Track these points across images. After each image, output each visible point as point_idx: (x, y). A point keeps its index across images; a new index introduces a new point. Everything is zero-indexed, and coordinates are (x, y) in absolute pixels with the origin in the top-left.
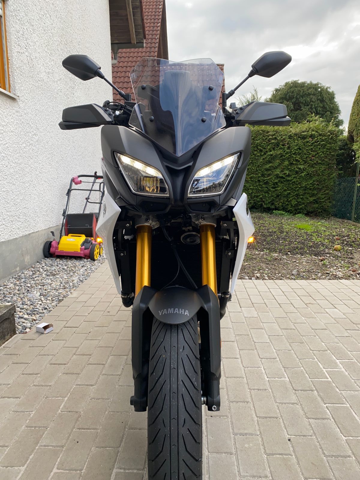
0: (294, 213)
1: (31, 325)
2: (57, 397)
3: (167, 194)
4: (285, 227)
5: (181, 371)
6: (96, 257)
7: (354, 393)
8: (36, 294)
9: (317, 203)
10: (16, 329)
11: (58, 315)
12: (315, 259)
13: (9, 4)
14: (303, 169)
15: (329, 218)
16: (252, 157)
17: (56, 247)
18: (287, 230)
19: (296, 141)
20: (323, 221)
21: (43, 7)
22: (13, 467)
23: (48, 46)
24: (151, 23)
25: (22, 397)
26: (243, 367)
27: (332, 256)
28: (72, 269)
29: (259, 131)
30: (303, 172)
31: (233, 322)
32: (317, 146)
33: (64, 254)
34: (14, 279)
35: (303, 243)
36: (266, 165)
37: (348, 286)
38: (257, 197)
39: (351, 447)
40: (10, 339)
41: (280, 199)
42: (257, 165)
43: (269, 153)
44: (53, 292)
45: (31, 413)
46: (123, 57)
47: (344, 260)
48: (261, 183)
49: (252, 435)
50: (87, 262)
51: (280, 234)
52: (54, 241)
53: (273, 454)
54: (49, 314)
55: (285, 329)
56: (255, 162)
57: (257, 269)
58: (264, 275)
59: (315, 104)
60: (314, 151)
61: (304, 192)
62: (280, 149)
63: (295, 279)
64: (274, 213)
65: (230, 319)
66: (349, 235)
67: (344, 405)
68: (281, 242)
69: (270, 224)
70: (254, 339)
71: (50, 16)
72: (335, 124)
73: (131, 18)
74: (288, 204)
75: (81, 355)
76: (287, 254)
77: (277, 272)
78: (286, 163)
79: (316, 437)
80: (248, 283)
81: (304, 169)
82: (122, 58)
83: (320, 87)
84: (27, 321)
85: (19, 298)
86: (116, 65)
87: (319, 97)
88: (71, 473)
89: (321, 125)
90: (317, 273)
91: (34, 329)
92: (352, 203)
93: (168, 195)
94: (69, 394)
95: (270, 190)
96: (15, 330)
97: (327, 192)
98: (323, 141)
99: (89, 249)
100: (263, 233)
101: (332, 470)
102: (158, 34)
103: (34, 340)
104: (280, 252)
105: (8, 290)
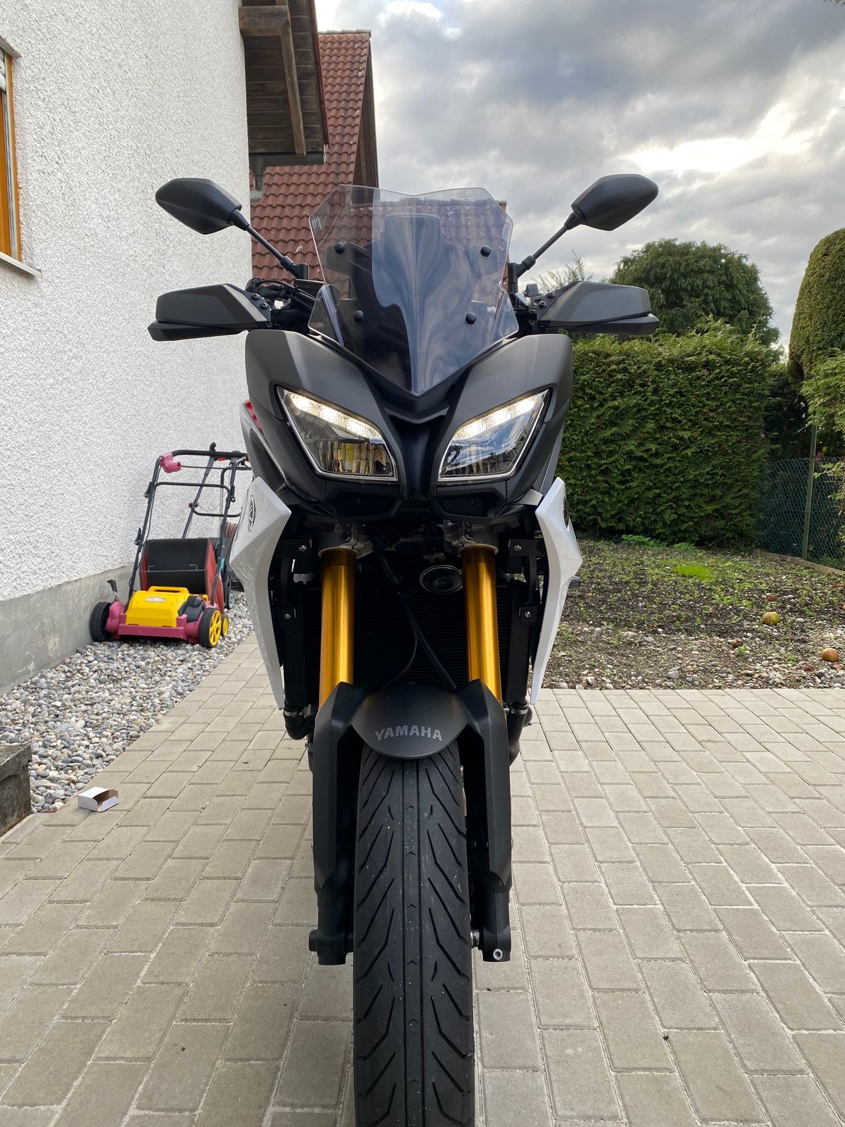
0: (670, 540)
1: (67, 793)
2: (133, 952)
3: (393, 476)
4: (651, 571)
5: (427, 858)
6: (214, 641)
7: (811, 936)
8: (76, 723)
9: (723, 518)
10: (32, 803)
11: (128, 770)
12: (719, 644)
13: (22, 64)
14: (689, 438)
15: (750, 553)
16: (572, 412)
17: (120, 616)
18: (655, 579)
19: (673, 377)
20: (737, 559)
21: (98, 73)
22: (35, 1105)
23: (107, 158)
24: (338, 110)
25: (51, 952)
26: (560, 880)
27: (759, 637)
28: (159, 666)
29: (586, 354)
30: (688, 447)
31: (533, 784)
32: (721, 387)
33: (140, 633)
34: (22, 691)
35: (692, 608)
36: (603, 431)
37: (795, 703)
38: (585, 503)
39: (806, 1052)
40: (18, 826)
41: (637, 509)
42: (583, 430)
43: (611, 404)
44: (114, 717)
45: (72, 987)
46: (276, 184)
47: (787, 646)
48: (593, 472)
49: (581, 1027)
50: (194, 650)
51: (638, 586)
52: (116, 603)
53: (630, 1070)
54: (107, 769)
55: (654, 797)
56: (580, 425)
57: (587, 666)
58: (604, 678)
59: (713, 292)
60: (713, 398)
61: (692, 492)
62: (635, 394)
63: (674, 689)
64: (623, 539)
65: (528, 775)
66: (797, 590)
67: (789, 961)
68: (640, 604)
69: (615, 565)
70: (584, 820)
71: (114, 93)
72: (761, 338)
73: (295, 98)
74: (655, 521)
75: (186, 858)
76: (655, 632)
77: (632, 673)
78: (651, 425)
79: (727, 1031)
80: (566, 696)
81: (692, 441)
82: (274, 187)
83: (725, 256)
84: (55, 785)
85: (36, 733)
86: (258, 203)
87: (724, 278)
88: (170, 1117)
89: (729, 340)
90: (724, 675)
91: (73, 802)
92: (804, 517)
93: (394, 479)
94: (160, 945)
95: (613, 488)
96: (30, 804)
97: (745, 491)
98: (733, 375)
99: (197, 620)
100: (599, 584)
101: (762, 1101)
102: (356, 134)
103: (74, 826)
104: (638, 628)
105: (10, 714)
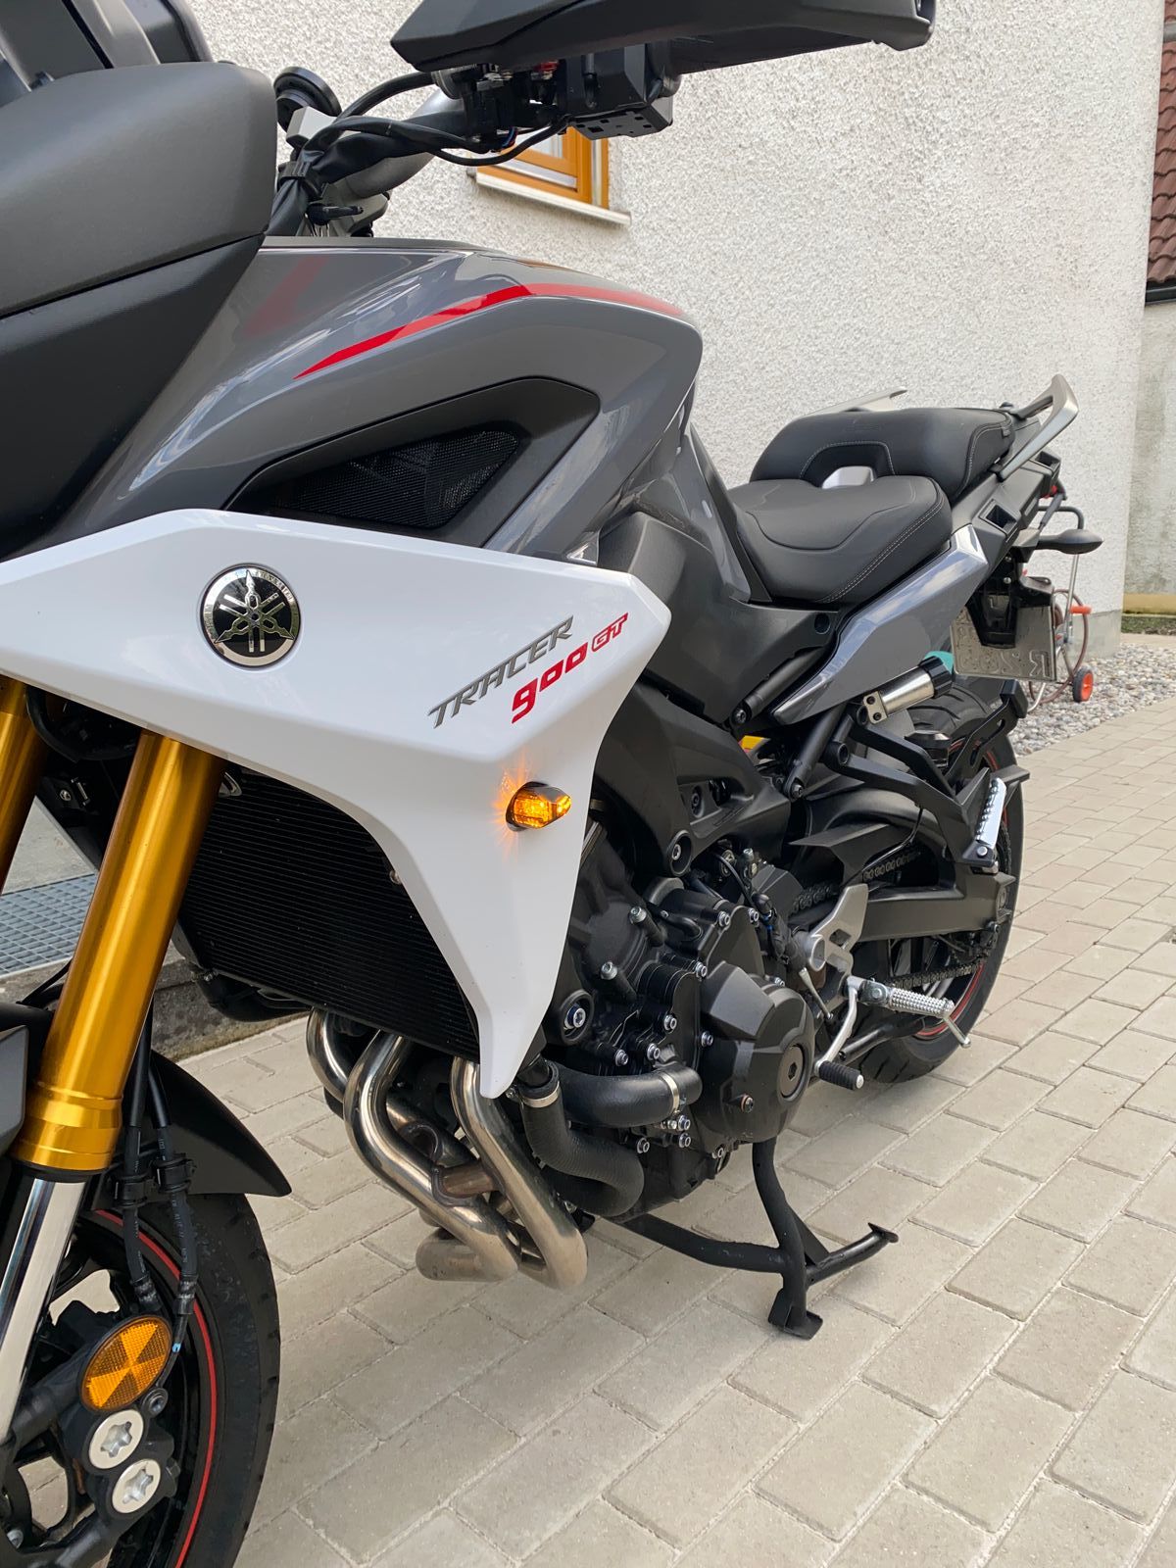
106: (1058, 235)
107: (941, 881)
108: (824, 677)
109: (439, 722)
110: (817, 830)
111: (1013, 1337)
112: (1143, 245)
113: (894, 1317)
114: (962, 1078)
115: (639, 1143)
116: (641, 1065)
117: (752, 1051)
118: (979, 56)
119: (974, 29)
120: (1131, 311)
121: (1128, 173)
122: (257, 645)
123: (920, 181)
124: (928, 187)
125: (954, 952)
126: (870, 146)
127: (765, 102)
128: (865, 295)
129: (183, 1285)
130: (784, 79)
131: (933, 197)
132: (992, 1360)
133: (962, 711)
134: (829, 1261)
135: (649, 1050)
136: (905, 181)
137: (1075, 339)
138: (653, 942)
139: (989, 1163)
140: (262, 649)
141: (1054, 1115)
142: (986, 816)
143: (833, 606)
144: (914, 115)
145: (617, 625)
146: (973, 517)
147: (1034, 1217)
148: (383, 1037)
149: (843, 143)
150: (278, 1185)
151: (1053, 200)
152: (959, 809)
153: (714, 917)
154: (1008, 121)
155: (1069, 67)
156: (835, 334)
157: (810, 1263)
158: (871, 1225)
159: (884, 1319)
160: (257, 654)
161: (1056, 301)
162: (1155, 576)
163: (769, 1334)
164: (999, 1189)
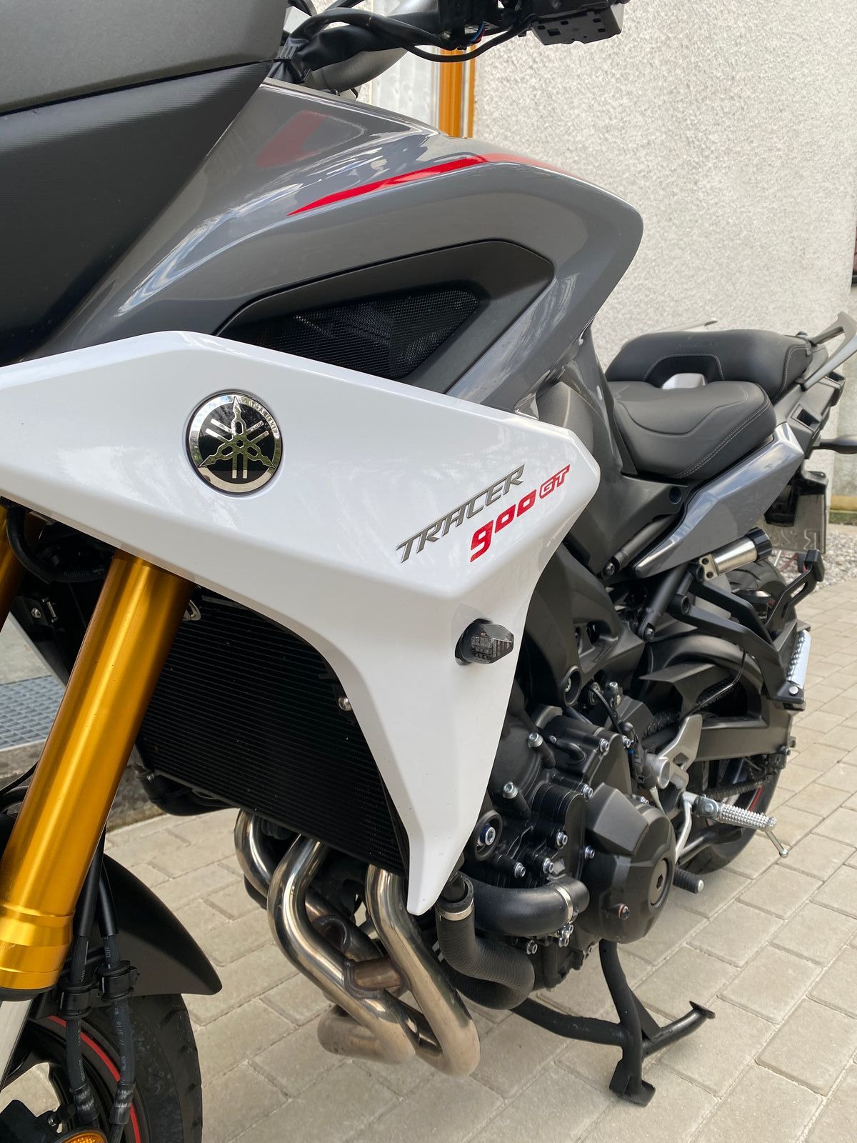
106: (792, 229)
107: (749, 712)
108: (674, 540)
109: (406, 557)
110: (658, 668)
111: (819, 1111)
112: (851, 240)
113: (715, 1087)
114: (748, 871)
115: (529, 945)
116: (537, 878)
117: (629, 865)
118: (740, 97)
119: (737, 78)
120: (842, 288)
121: (842, 188)
122: (240, 474)
123: (696, 183)
124: (702, 188)
125: (751, 770)
126: (661, 156)
127: (587, 119)
128: (654, 264)
129: (120, 1094)
130: (601, 103)
131: (704, 196)
132: (803, 1132)
133: (762, 573)
134: (661, 1035)
135: (545, 864)
136: (685, 183)
137: (802, 306)
138: (545, 765)
139: (778, 947)
140: (245, 476)
141: (826, 906)
142: (795, 661)
143: (685, 481)
144: (693, 136)
145: (561, 475)
146: (787, 417)
147: (823, 999)
148: (303, 841)
149: (642, 153)
150: (211, 984)
151: (789, 204)
152: (776, 654)
153: (595, 743)
154: (759, 145)
155: (803, 109)
156: (632, 291)
157: (645, 1037)
158: (692, 1003)
159: (707, 1089)
160: (240, 480)
161: (789, 277)
162: (849, 483)
163: (610, 1100)
164: (790, 971)
